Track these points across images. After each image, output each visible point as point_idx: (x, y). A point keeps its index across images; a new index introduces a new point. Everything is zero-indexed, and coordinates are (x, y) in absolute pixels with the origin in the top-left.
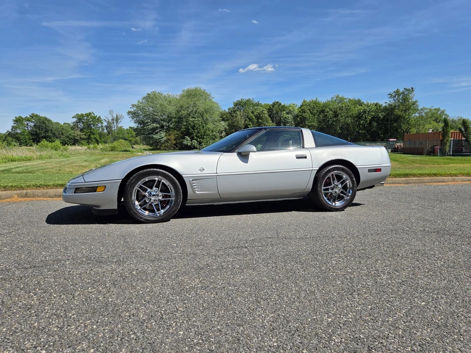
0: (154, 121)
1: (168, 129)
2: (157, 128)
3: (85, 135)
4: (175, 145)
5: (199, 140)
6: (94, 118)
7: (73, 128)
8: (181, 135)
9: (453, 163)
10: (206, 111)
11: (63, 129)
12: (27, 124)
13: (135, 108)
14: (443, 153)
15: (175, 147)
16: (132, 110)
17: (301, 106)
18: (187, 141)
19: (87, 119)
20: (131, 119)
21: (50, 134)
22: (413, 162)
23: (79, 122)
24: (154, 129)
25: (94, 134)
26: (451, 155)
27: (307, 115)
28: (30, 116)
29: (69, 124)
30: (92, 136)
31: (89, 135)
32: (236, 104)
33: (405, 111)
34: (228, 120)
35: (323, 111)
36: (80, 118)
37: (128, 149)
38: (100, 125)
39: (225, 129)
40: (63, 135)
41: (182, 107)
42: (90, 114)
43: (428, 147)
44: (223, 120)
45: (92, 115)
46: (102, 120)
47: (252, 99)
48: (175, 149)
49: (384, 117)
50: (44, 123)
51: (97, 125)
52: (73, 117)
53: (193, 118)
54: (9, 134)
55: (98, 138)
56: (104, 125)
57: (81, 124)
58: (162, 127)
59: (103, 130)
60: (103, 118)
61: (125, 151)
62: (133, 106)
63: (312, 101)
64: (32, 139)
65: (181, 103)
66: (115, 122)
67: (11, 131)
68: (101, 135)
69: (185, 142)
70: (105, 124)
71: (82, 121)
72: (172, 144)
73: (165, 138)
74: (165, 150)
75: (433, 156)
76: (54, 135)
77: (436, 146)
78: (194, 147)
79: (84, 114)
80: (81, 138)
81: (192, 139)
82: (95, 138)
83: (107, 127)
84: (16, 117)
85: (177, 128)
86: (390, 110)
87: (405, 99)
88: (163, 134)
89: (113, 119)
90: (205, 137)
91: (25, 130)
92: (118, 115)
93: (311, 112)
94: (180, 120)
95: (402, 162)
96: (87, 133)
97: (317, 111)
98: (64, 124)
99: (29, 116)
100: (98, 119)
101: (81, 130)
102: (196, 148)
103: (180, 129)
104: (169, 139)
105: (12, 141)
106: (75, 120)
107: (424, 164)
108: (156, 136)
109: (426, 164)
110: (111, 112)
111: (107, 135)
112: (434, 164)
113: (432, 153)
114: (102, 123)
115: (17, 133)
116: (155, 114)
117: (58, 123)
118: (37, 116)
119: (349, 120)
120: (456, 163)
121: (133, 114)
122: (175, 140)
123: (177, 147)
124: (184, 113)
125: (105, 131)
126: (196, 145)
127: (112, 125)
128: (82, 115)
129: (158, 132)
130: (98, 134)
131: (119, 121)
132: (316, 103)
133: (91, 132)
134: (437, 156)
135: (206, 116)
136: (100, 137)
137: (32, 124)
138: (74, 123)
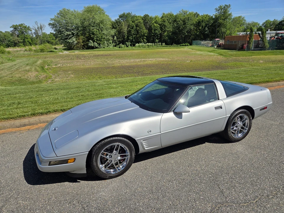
0: (67, 30)
1: (77, 36)
2: (70, 35)
3: (21, 39)
4: (83, 46)
5: (98, 42)
6: (25, 27)
7: (12, 35)
8: (87, 39)
9: (254, 55)
10: (102, 22)
11: (5, 36)
13: (53, 21)
14: (249, 49)
15: (83, 47)
16: (52, 23)
17: (162, 17)
18: (91, 44)
19: (20, 28)
20: (51, 29)
22: (232, 55)
24: (68, 35)
25: (27, 38)
26: (253, 50)
27: (166, 24)
29: (9, 32)
30: (26, 40)
31: (24, 40)
32: (120, 17)
33: (224, 20)
34: (116, 28)
35: (175, 21)
36: (15, 28)
37: (53, 50)
39: (115, 34)
40: (6, 40)
41: (85, 19)
42: (22, 24)
43: (240, 45)
44: (113, 28)
45: (24, 25)
46: (31, 29)
47: (131, 13)
48: (83, 49)
49: (213, 24)
51: (28, 32)
52: (10, 27)
53: (93, 27)
55: (30, 41)
57: (17, 32)
58: (73, 34)
60: (31, 27)
61: (51, 52)
62: (52, 19)
63: (169, 14)
65: (84, 16)
66: (40, 29)
68: (32, 39)
69: (90, 45)
70: (33, 31)
71: (17, 30)
72: (81, 45)
73: (76, 42)
74: (77, 49)
75: (243, 51)
77: (245, 44)
78: (96, 47)
79: (18, 25)
81: (94, 41)
82: (28, 41)
83: (35, 33)
85: (83, 34)
86: (216, 19)
87: (225, 12)
88: (74, 39)
89: (38, 28)
90: (102, 40)
92: (41, 24)
93: (168, 22)
94: (84, 28)
95: (225, 56)
97: (172, 21)
98: (5, 32)
100: (28, 28)
101: (18, 36)
102: (97, 48)
103: (85, 35)
104: (79, 42)
106: (12, 29)
107: (237, 57)
108: (70, 41)
109: (239, 57)
110: (36, 23)
111: (36, 39)
112: (243, 57)
113: (242, 49)
114: (31, 31)
116: (67, 25)
119: (192, 27)
120: (256, 55)
121: (53, 25)
122: (83, 42)
123: (85, 47)
124: (86, 23)
125: (34, 36)
126: (96, 46)
127: (39, 32)
128: (17, 25)
129: (71, 37)
130: (30, 38)
131: (43, 29)
132: (171, 15)
133: (25, 37)
134: (245, 51)
135: (102, 26)
136: (32, 41)
138: (12, 31)
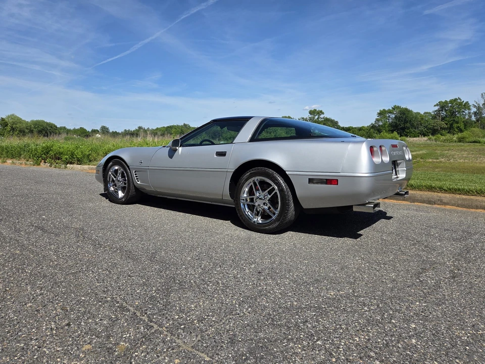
3: (446, 124)
6: (461, 104)
7: (434, 117)
11: (422, 119)
12: (389, 116)
19: (451, 106)
21: (408, 125)
23: (442, 110)
25: (457, 123)
28: (393, 108)
29: (430, 113)
30: (455, 125)
31: (451, 125)
36: (443, 106)
38: (467, 112)
40: (421, 125)
42: (456, 100)
45: (459, 101)
46: (470, 106)
50: (404, 114)
51: (463, 112)
52: (435, 106)
54: (373, 127)
55: (462, 127)
56: (472, 111)
57: (444, 112)
59: (470, 117)
64: (391, 131)
67: (374, 123)
68: (466, 123)
70: (474, 110)
71: (445, 109)
76: (412, 126)
79: (448, 101)
80: (441, 128)
82: (459, 127)
83: (475, 113)
84: (380, 110)
91: (387, 122)
96: (449, 121)
98: (425, 113)
99: (391, 109)
100: (465, 105)
101: (443, 119)
105: (374, 133)
106: (437, 108)
111: (475, 123)
114: (469, 109)
115: (379, 125)
117: (419, 113)
118: (398, 107)
125: (473, 118)
128: (446, 102)
130: (463, 122)
133: (454, 120)
136: (465, 125)
137: (394, 116)
138: (436, 111)
